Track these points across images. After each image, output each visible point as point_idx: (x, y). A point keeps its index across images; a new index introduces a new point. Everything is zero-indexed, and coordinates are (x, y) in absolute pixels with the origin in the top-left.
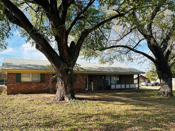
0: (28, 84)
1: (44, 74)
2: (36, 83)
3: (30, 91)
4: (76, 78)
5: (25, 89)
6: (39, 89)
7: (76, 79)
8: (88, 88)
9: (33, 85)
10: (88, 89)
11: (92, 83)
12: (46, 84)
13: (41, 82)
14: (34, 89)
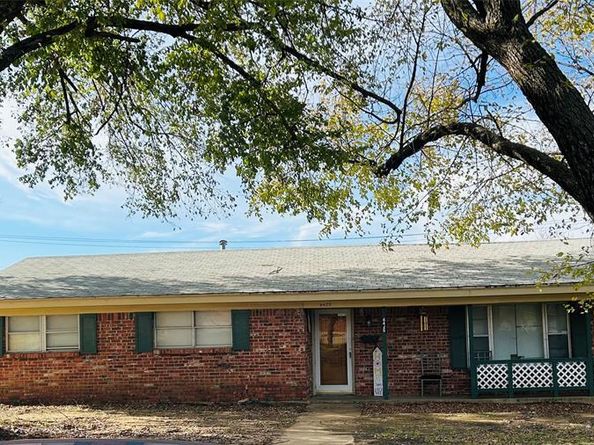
0: (32, 362)
1: (97, 317)
2: (63, 356)
3: (38, 390)
4: (250, 328)
5: (20, 385)
6: (78, 385)
7: (254, 334)
8: (356, 380)
9: (49, 366)
10: (355, 387)
11: (378, 355)
12: (104, 364)
13: (81, 354)
14: (54, 384)
